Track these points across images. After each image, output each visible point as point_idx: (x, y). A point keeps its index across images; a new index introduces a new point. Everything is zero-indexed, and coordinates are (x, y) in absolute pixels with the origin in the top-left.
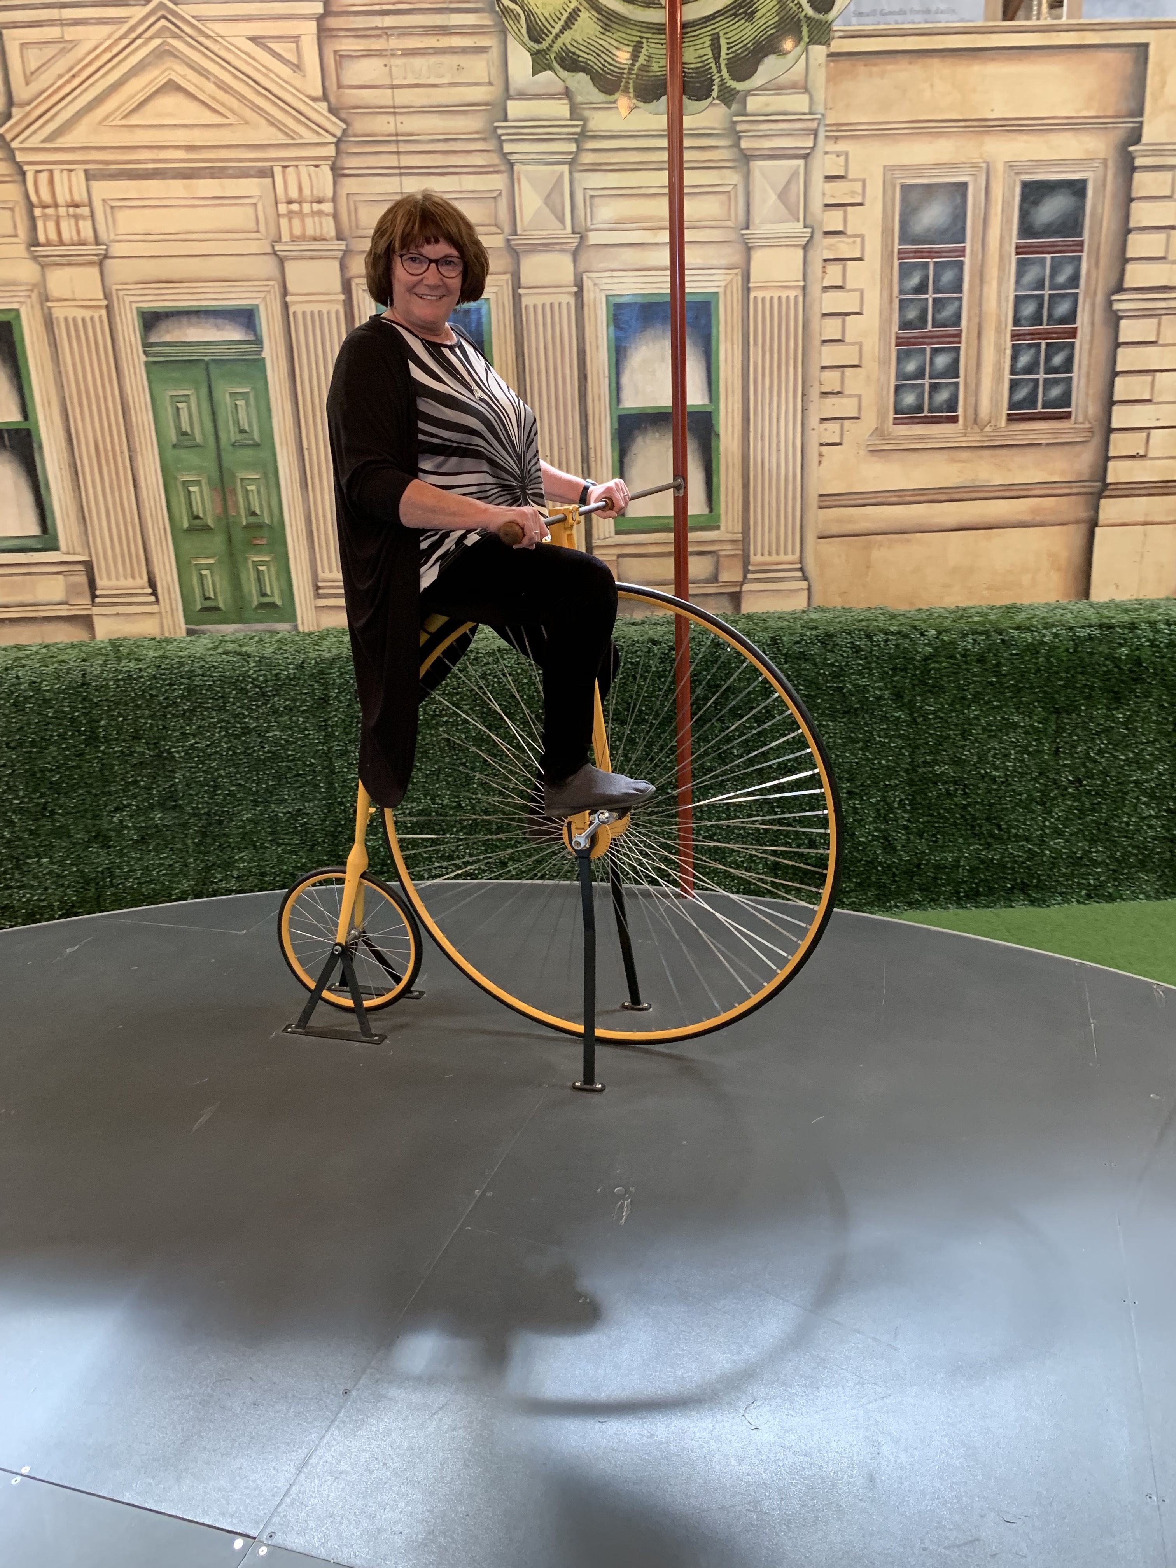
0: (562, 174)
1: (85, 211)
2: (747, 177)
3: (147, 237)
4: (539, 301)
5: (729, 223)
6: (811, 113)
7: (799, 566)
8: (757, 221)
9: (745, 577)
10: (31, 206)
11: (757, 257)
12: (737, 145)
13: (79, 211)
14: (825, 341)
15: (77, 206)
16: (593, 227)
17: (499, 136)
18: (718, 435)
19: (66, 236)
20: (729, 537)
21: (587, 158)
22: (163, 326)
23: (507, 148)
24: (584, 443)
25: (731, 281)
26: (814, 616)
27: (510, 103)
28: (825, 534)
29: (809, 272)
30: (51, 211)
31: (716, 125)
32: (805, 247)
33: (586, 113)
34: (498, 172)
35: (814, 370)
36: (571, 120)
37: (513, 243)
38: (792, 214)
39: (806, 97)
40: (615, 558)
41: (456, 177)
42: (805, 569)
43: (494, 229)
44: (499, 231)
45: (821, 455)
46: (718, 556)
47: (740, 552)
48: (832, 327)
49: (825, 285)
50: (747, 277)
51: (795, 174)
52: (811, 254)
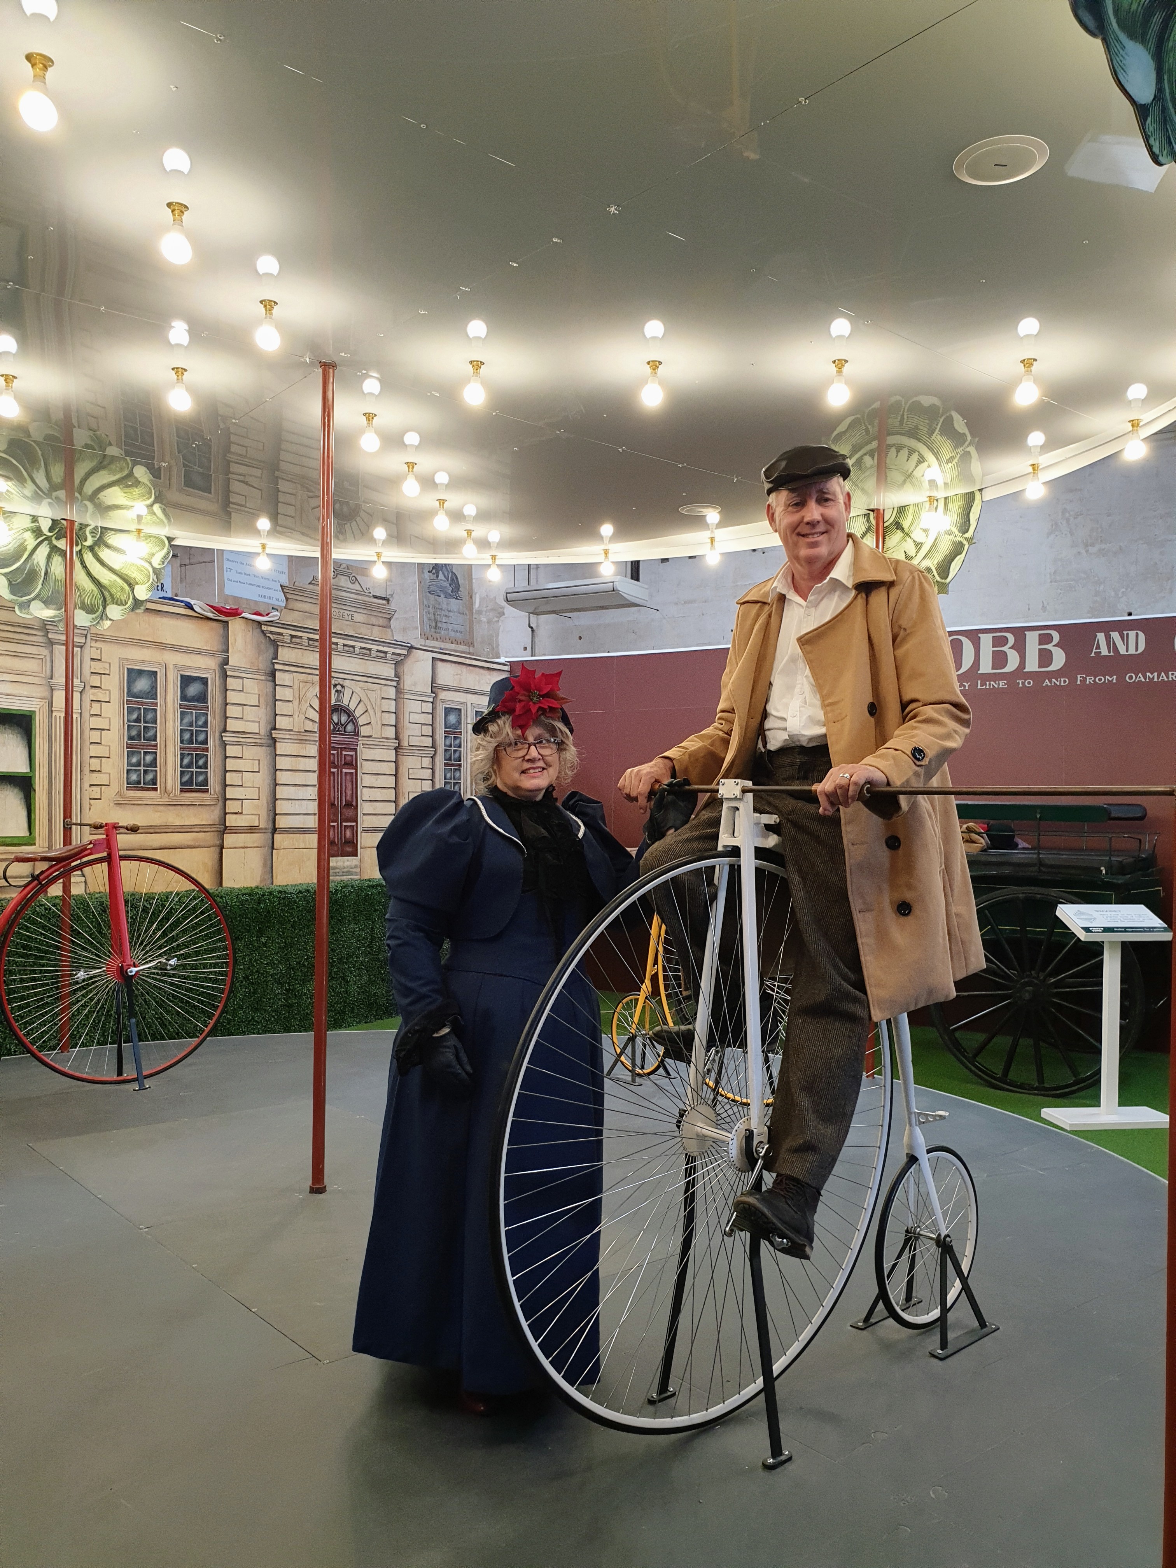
2: (52, 652)
8: (56, 676)
11: (56, 695)
12: (46, 635)
14: (91, 743)
18: (35, 791)
25: (43, 705)
32: (81, 693)
35: (86, 758)
45: (90, 805)
48: (95, 736)
49: (92, 713)
50: (51, 704)
52: (84, 696)
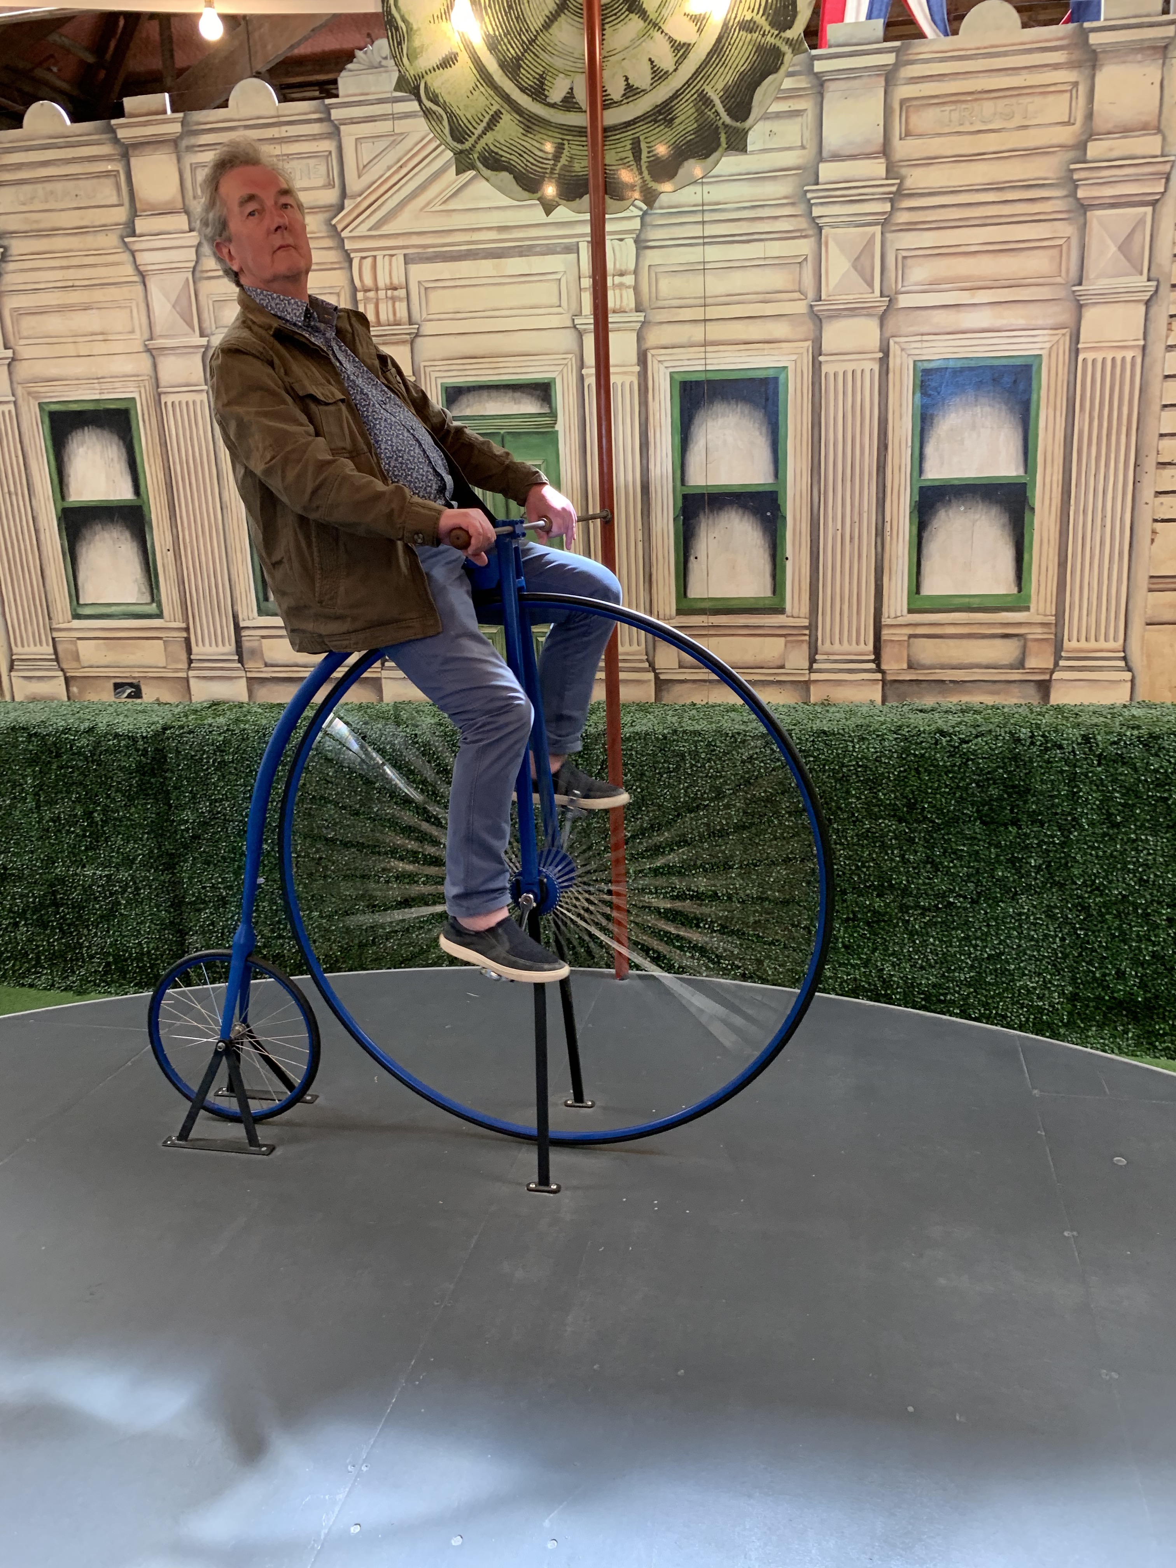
0: (873, 235)
1: (402, 293)
2: (1083, 229)
3: (456, 315)
4: (840, 368)
5: (1059, 280)
6: (1163, 156)
7: (1122, 654)
8: (1092, 275)
9: (1056, 664)
10: (355, 290)
11: (1090, 315)
12: (1073, 194)
13: (396, 293)
14: (1165, 406)
15: (395, 289)
16: (904, 289)
17: (809, 200)
18: (1033, 509)
19: (383, 317)
20: (1040, 619)
21: (902, 217)
22: (464, 400)
23: (816, 211)
24: (880, 517)
25: (1058, 341)
26: (1135, 712)
27: (821, 166)
28: (1156, 620)
29: (1151, 331)
30: (371, 294)
31: (1050, 175)
32: (1148, 303)
33: (904, 171)
34: (805, 237)
35: (1151, 437)
36: (887, 179)
37: (816, 308)
38: (1134, 267)
39: (1159, 138)
40: (906, 638)
41: (761, 244)
42: (1128, 658)
43: (797, 295)
44: (803, 297)
45: (1154, 532)
46: (1025, 639)
47: (1053, 637)
49: (1169, 343)
50: (1076, 337)
51: (1141, 221)
52: (1154, 310)
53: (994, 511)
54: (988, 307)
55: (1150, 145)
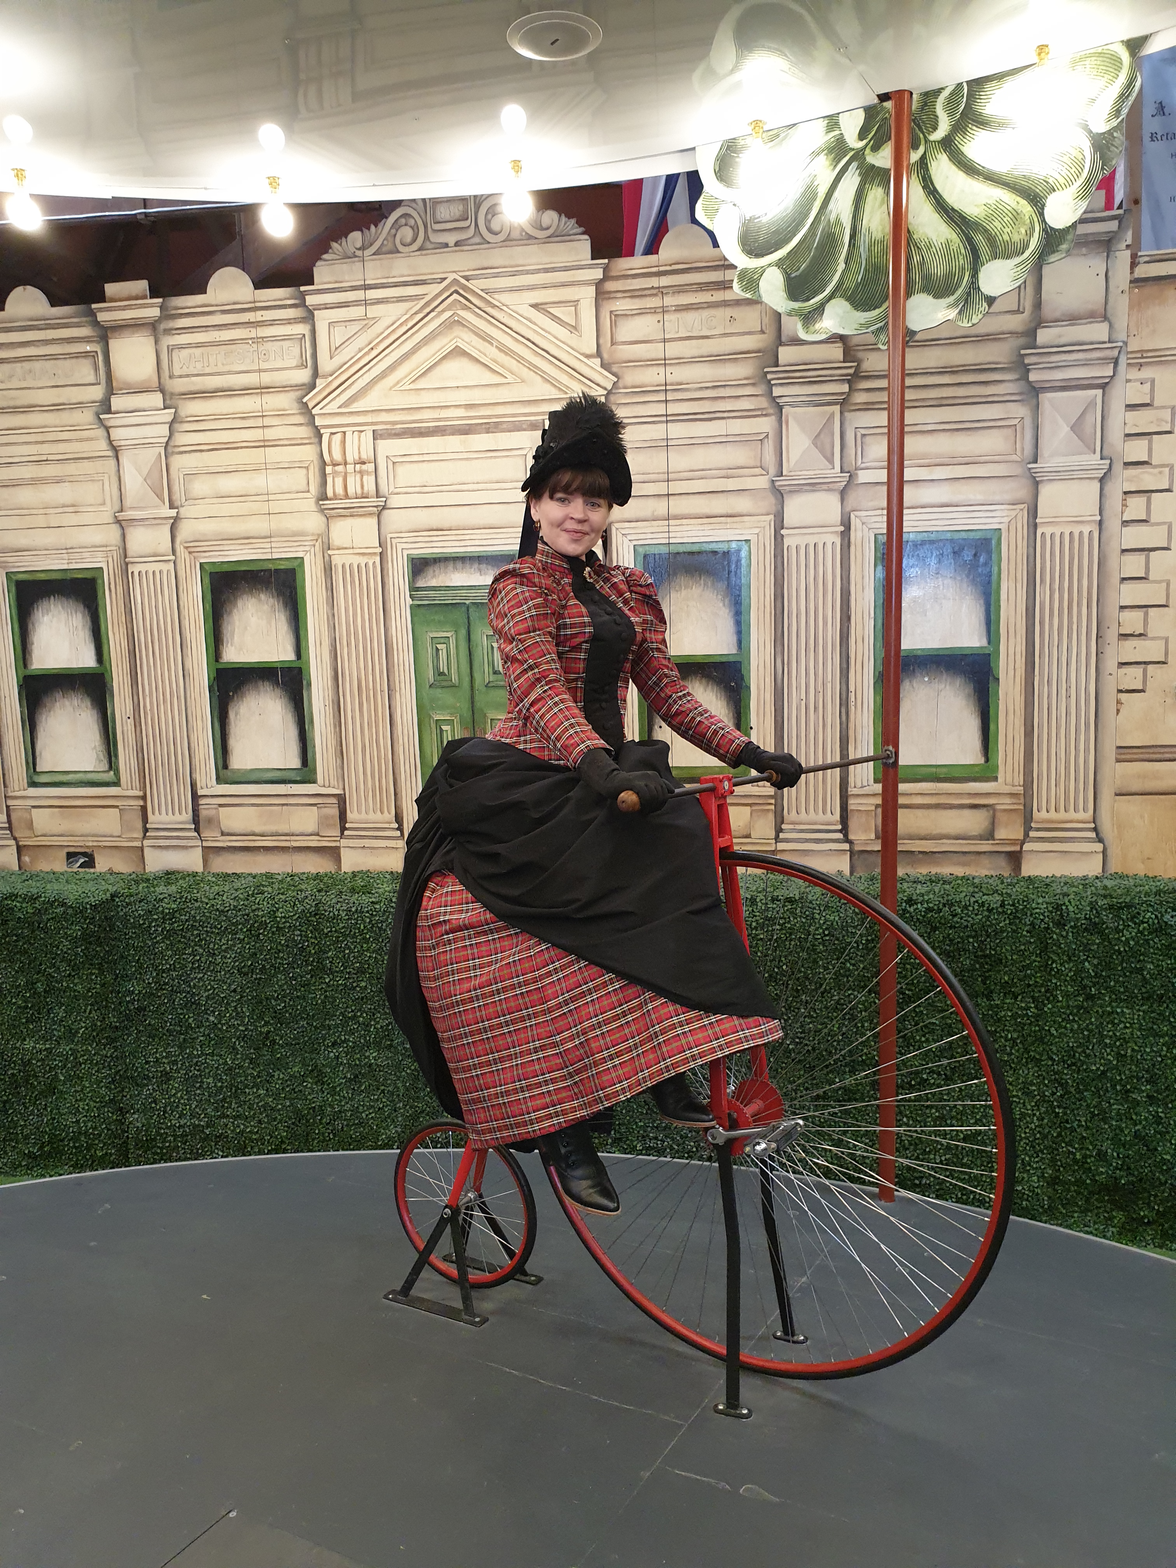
0: (833, 414)
1: (370, 467)
2: (1036, 410)
3: (423, 489)
4: (802, 541)
5: (1014, 457)
6: (1110, 342)
7: (1093, 825)
8: (1046, 455)
9: (1026, 835)
10: (324, 464)
11: (1045, 491)
12: (1025, 377)
13: (364, 467)
14: (1124, 579)
15: (364, 463)
16: (863, 465)
17: (769, 381)
18: (997, 680)
19: (351, 491)
20: (1007, 789)
21: (860, 398)
22: (430, 571)
23: (777, 392)
24: (844, 687)
25: (1016, 516)
26: (1109, 883)
27: (781, 349)
28: (1124, 791)
29: (1107, 506)
30: (340, 468)
31: (1002, 359)
32: (1102, 480)
33: (860, 355)
34: (766, 415)
35: (1112, 610)
36: (844, 362)
37: (777, 484)
38: (1087, 446)
39: (1105, 326)
40: (873, 808)
41: (724, 421)
42: (1099, 828)
43: (759, 471)
44: (764, 473)
45: (1119, 702)
46: (994, 810)
47: (1022, 807)
48: (1133, 565)
49: (1125, 519)
50: (1033, 512)
51: (1092, 404)
52: (1108, 488)
53: (958, 681)
54: (946, 483)
55: (1098, 331)
